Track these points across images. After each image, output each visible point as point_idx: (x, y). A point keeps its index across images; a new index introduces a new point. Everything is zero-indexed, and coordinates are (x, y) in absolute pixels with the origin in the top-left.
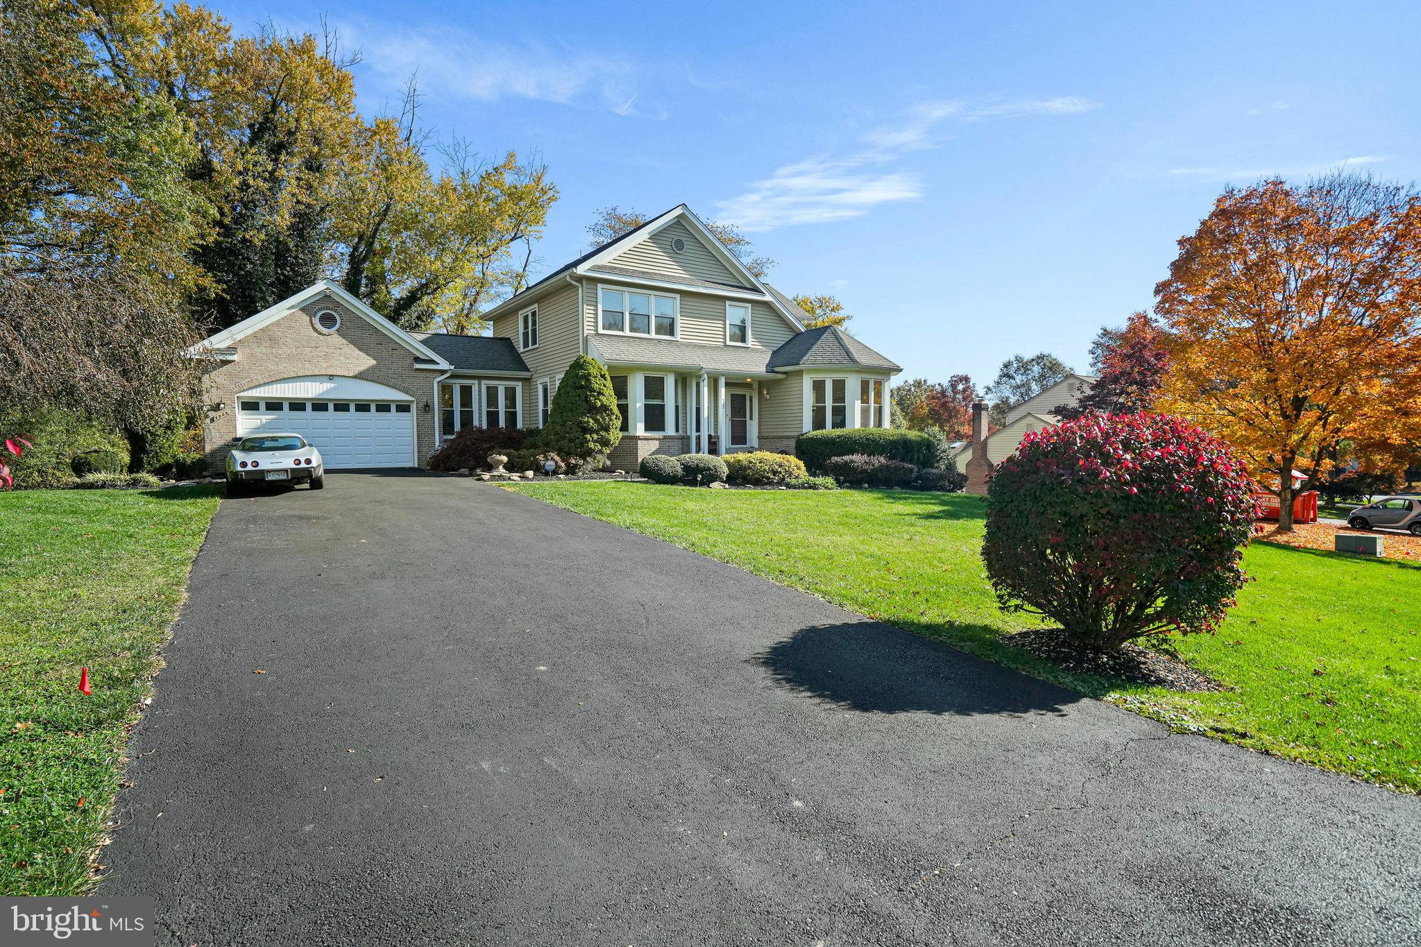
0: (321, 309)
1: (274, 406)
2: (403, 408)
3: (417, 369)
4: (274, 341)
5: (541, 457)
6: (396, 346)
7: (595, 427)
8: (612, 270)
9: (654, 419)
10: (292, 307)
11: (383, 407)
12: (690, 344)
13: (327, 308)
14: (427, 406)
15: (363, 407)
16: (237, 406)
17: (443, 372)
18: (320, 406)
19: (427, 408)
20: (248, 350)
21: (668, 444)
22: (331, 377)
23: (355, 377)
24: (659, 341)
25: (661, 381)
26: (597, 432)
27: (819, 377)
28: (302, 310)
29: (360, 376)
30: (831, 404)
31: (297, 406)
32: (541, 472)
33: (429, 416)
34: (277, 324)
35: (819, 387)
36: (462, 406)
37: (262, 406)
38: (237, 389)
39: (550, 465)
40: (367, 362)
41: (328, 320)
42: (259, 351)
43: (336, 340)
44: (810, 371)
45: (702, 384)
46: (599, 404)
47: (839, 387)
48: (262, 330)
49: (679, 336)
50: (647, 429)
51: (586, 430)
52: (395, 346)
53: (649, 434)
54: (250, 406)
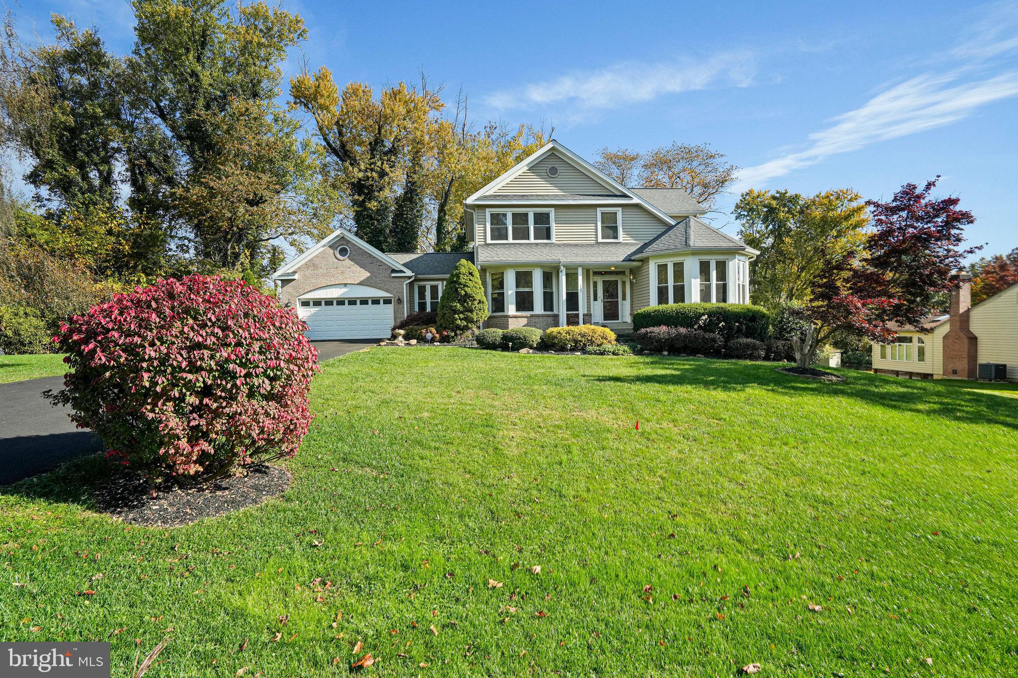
0: (339, 246)
1: (317, 303)
2: (387, 301)
3: (393, 277)
4: (315, 267)
5: (424, 331)
6: (382, 264)
7: (461, 309)
8: (494, 197)
9: (524, 302)
10: (324, 246)
11: (376, 302)
12: (564, 245)
13: (343, 245)
14: (399, 299)
15: (364, 302)
16: (298, 304)
17: (410, 278)
18: (341, 302)
19: (400, 301)
20: (303, 273)
21: (534, 320)
22: (346, 285)
23: (358, 284)
24: (537, 244)
25: (530, 274)
26: (461, 312)
27: (662, 261)
28: (330, 247)
29: (361, 284)
30: (673, 284)
31: (329, 302)
32: (422, 340)
33: (401, 306)
34: (317, 256)
35: (662, 269)
36: (432, 299)
37: (311, 303)
38: (297, 295)
39: (429, 336)
40: (365, 274)
41: (343, 252)
42: (309, 272)
43: (348, 262)
44: (655, 257)
45: (560, 274)
46: (463, 293)
47: (679, 269)
48: (310, 260)
49: (554, 239)
50: (518, 309)
51: (455, 312)
52: (380, 264)
53: (519, 314)
54: (305, 304)
